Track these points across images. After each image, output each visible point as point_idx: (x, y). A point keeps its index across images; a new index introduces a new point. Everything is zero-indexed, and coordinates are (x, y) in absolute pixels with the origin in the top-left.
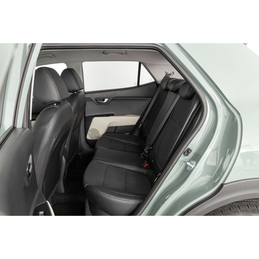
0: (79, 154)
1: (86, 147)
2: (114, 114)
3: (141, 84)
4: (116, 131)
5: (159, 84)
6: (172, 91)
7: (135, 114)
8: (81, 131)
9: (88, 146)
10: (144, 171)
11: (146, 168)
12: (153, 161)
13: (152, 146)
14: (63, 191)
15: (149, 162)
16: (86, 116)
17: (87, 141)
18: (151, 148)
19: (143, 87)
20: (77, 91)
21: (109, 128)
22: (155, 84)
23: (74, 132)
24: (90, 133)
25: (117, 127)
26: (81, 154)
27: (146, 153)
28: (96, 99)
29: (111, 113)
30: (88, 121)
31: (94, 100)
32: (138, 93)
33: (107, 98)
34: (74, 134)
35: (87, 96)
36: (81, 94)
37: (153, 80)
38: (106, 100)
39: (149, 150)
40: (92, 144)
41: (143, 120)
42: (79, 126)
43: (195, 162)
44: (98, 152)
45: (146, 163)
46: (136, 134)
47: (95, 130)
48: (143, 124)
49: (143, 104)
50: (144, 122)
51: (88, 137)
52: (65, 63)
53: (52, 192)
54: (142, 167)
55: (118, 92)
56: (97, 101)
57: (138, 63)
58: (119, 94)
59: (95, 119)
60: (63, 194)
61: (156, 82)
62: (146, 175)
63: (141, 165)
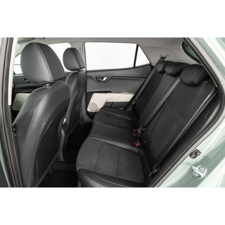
0: (80, 123)
1: (86, 118)
2: (111, 91)
3: (136, 65)
4: (112, 106)
5: (154, 67)
6: (171, 75)
7: (130, 92)
8: (82, 104)
9: (88, 117)
10: (136, 150)
11: (138, 147)
12: (145, 143)
13: (145, 128)
14: (62, 159)
15: (141, 141)
16: (87, 91)
17: (88, 113)
18: (145, 129)
19: (138, 68)
20: (78, 70)
21: (107, 103)
22: (150, 66)
23: (75, 107)
24: (90, 106)
25: (113, 102)
26: (82, 123)
27: (139, 134)
28: (96, 77)
29: (109, 90)
30: (89, 96)
31: (94, 78)
32: (133, 73)
33: (106, 77)
34: (74, 109)
35: (89, 74)
36: (82, 72)
37: (148, 62)
38: (105, 79)
39: (142, 132)
40: (92, 115)
41: (136, 98)
42: (80, 101)
43: (206, 170)
44: (94, 128)
45: (139, 142)
46: (129, 109)
47: (95, 105)
48: (137, 102)
49: (137, 84)
50: (137, 100)
51: (89, 110)
52: (69, 43)
53: (49, 166)
54: (134, 146)
55: (116, 72)
56: (97, 79)
57: (136, 45)
58: (117, 74)
59: (95, 95)
60: (62, 162)
61: (150, 64)
62: (138, 154)
63: (133, 144)
